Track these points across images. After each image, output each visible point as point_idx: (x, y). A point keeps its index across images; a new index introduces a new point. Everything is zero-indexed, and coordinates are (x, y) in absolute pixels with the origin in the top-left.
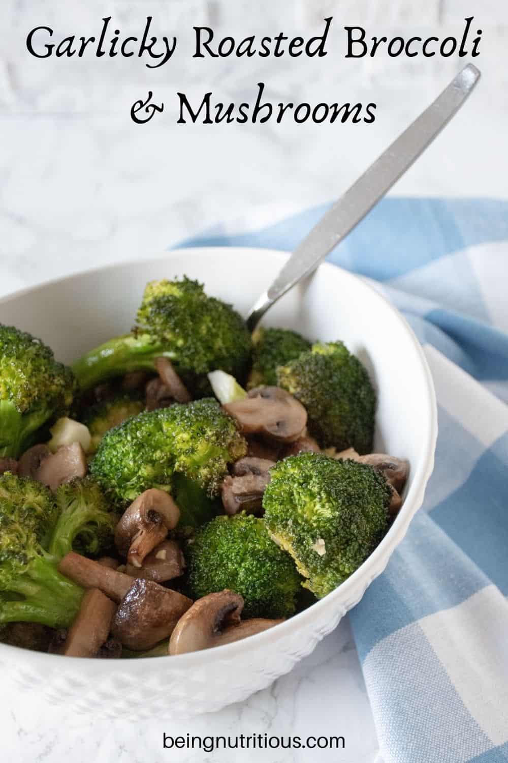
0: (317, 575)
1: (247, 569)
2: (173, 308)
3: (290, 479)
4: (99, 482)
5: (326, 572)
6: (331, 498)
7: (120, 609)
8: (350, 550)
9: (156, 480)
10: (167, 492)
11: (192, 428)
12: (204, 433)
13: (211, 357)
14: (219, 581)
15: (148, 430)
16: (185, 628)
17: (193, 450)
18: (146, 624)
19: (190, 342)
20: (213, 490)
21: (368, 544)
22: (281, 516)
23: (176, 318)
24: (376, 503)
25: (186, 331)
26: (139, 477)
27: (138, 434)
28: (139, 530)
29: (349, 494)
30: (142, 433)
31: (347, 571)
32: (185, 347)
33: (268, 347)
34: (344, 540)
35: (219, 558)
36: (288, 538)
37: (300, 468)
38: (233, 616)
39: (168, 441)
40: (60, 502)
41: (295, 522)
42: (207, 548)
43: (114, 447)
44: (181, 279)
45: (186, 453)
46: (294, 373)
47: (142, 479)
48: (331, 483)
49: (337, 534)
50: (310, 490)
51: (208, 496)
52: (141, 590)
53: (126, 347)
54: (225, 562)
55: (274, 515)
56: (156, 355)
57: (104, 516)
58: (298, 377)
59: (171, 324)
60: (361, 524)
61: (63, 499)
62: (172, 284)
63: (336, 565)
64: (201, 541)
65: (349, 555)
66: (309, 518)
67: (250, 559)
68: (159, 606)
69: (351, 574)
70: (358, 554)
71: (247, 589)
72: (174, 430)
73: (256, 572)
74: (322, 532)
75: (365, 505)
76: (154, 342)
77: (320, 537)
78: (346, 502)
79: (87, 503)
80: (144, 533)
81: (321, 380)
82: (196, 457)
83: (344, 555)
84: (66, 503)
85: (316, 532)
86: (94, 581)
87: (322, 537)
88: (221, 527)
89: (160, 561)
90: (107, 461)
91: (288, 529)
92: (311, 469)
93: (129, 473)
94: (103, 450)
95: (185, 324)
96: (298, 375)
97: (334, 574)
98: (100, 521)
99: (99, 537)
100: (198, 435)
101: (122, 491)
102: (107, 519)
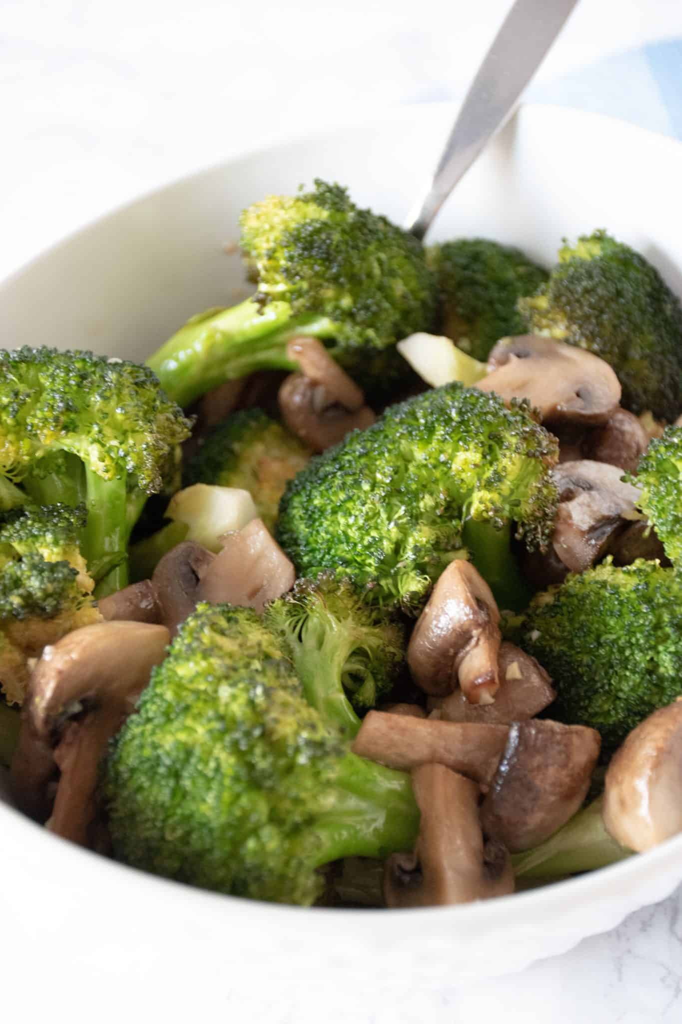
2: (327, 242)
9: (441, 547)
10: (466, 561)
11: (478, 440)
12: (499, 442)
13: (395, 314)
15: (391, 464)
17: (499, 476)
18: (553, 798)
19: (363, 296)
20: (539, 536)
23: (338, 258)
25: (355, 279)
26: (415, 550)
27: (378, 476)
28: (471, 637)
30: (383, 472)
32: (358, 307)
33: (464, 274)
35: (613, 650)
39: (437, 474)
43: (338, 510)
44: (311, 189)
45: (487, 485)
46: (556, 303)
47: (421, 552)
51: (530, 549)
57: (374, 635)
58: (567, 309)
59: (333, 272)
62: (306, 200)
72: (441, 452)
76: (293, 315)
80: (482, 641)
82: (506, 486)
84: (293, 631)
89: (515, 682)
96: (566, 304)
98: (370, 647)
99: (374, 675)
100: (490, 447)
101: (390, 581)
102: (381, 638)
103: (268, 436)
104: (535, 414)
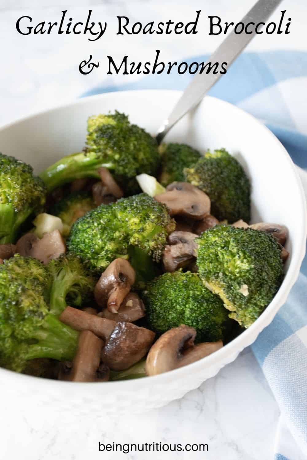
0: (242, 309)
1: (191, 309)
2: (112, 133)
3: (214, 245)
4: (78, 257)
5: (248, 306)
6: (246, 256)
7: (108, 343)
8: (264, 291)
9: (118, 252)
10: (126, 259)
11: (140, 215)
12: (148, 217)
13: (137, 165)
14: (173, 318)
15: (108, 218)
16: (160, 354)
17: (143, 230)
18: (127, 353)
19: (123, 156)
20: (157, 255)
21: (274, 285)
22: (213, 270)
23: (114, 140)
24: (275, 257)
25: (121, 148)
26: (107, 251)
27: (102, 221)
28: (113, 287)
29: (257, 252)
30: (104, 220)
31: (263, 305)
32: (121, 159)
33: (172, 156)
34: (259, 283)
35: (170, 303)
36: (220, 286)
37: (219, 237)
38: (189, 343)
39: (123, 224)
40: (51, 272)
41: (224, 274)
42: (160, 297)
43: (84, 231)
44: (113, 113)
45: (138, 232)
46: (197, 172)
47: (109, 252)
48: (244, 245)
49: (254, 280)
50: (231, 251)
51: (154, 260)
52: (122, 330)
53: (76, 162)
54: (174, 305)
55: (208, 270)
56: (97, 166)
57: (85, 280)
58: (200, 175)
59: (111, 144)
60: (269, 271)
61: (53, 270)
62: (109, 117)
63: (255, 301)
64: (155, 292)
65: (264, 294)
66: (233, 271)
67: (192, 302)
68: (136, 339)
69: (266, 307)
70: (269, 293)
71: (192, 323)
72: (127, 217)
73: (197, 310)
74: (244, 279)
75: (269, 259)
76: (98, 158)
77: (243, 283)
78: (257, 258)
79: (72, 271)
80: (117, 290)
81: (216, 175)
82: (145, 234)
83: (260, 294)
84: (56, 272)
85: (241, 280)
86: (86, 326)
87: (245, 283)
88: (168, 281)
89: (129, 307)
90: (81, 241)
91: (219, 279)
92: (228, 236)
93: (99, 248)
94: (76, 234)
95: (120, 144)
96: (200, 173)
97: (254, 308)
98: (82, 283)
99: (82, 294)
100: (145, 219)
101: (96, 261)
102: (86, 281)
103: (84, 202)
104: (168, 210)
